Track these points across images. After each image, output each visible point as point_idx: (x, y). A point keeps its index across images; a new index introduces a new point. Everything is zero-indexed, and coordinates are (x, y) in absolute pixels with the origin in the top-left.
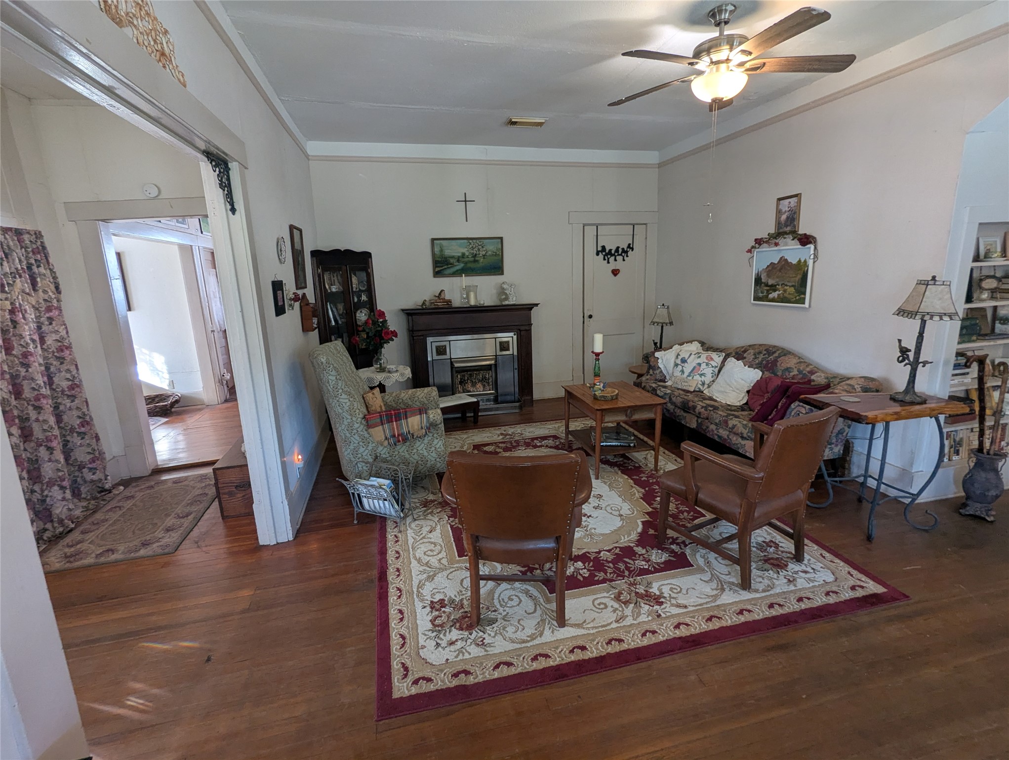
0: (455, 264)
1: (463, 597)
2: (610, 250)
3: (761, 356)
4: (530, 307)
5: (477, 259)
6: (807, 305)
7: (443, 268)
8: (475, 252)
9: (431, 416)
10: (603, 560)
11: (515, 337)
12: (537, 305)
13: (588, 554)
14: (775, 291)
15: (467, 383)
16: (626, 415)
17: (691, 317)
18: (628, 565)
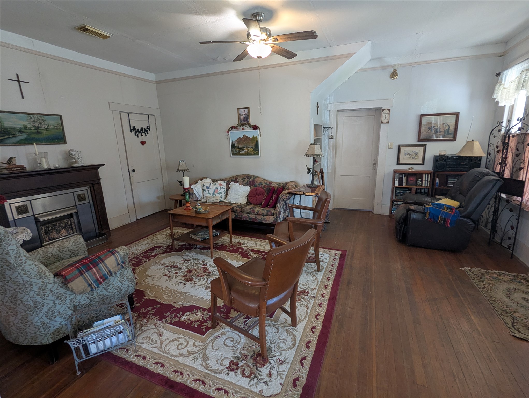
0: (17, 134)
2: (138, 129)
3: (246, 180)
4: (97, 167)
5: (39, 131)
6: (260, 156)
7: (4, 138)
8: (37, 125)
9: (121, 253)
11: (89, 190)
12: (103, 165)
14: (243, 150)
15: (52, 232)
17: (193, 166)
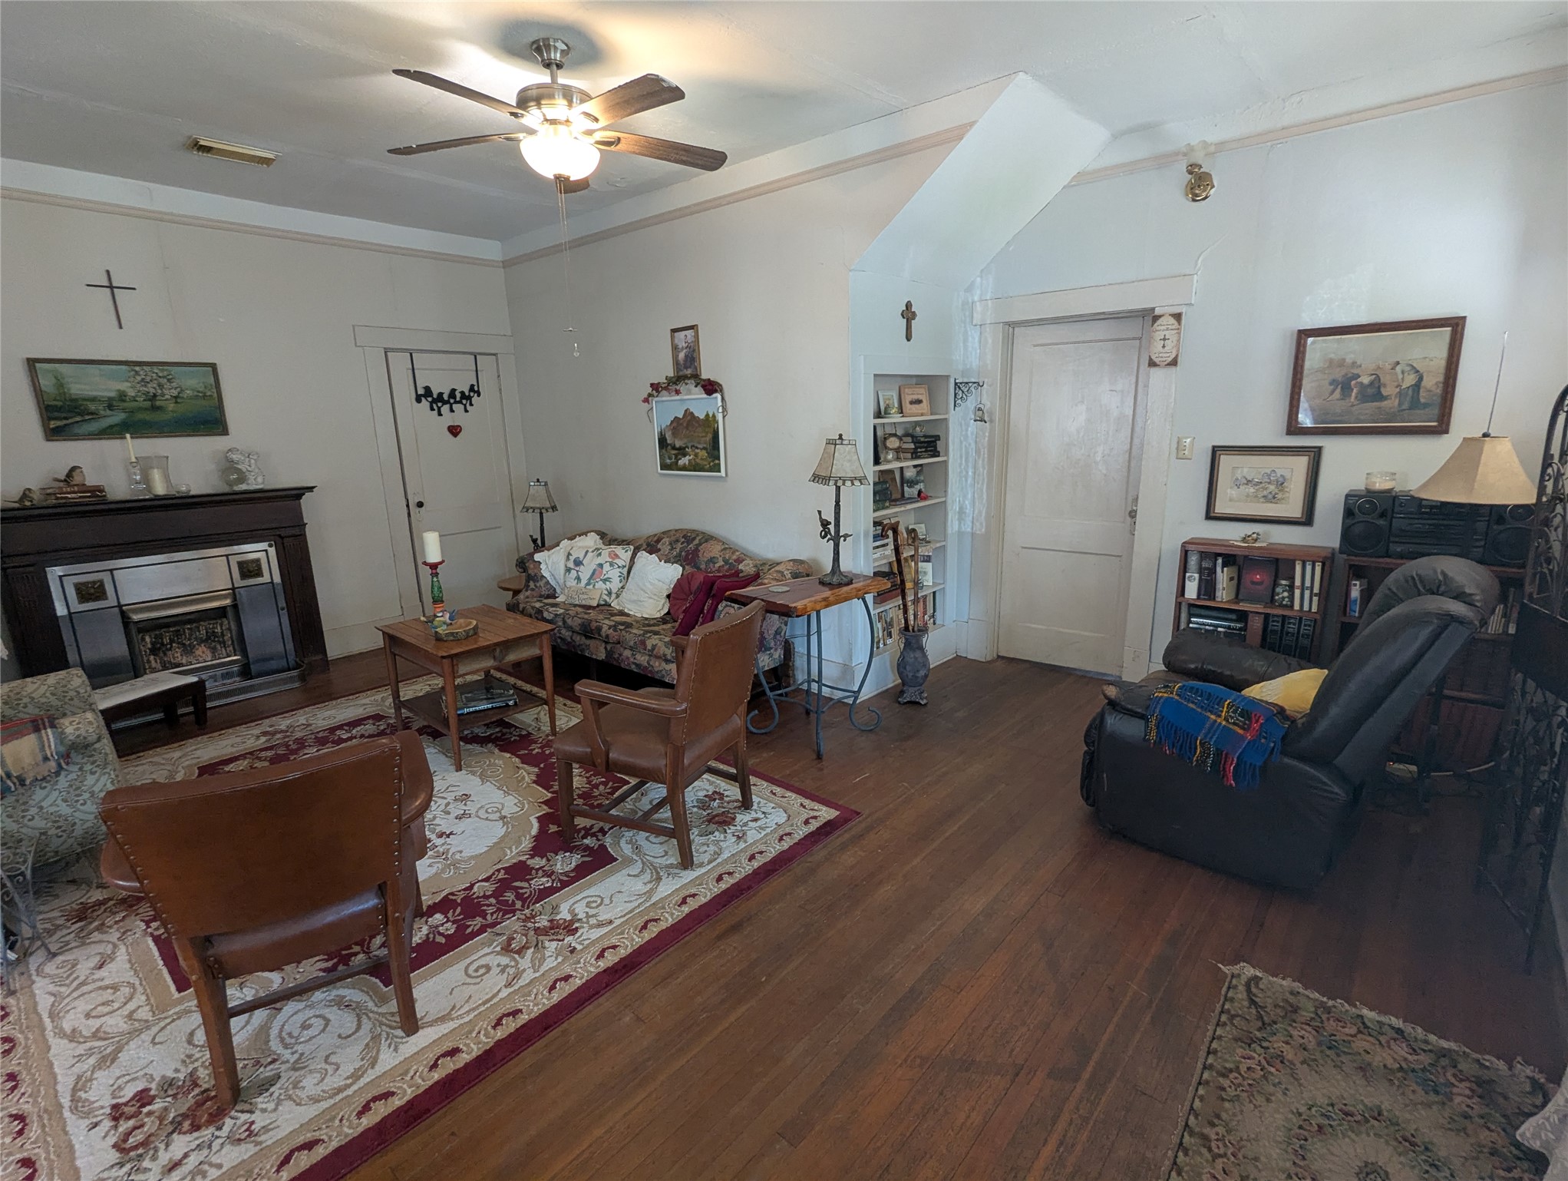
0: (102, 412)
1: (196, 1064)
2: (441, 394)
3: (679, 546)
4: (296, 494)
5: (158, 403)
6: (723, 473)
7: (70, 421)
8: (152, 391)
10: (478, 897)
11: (272, 551)
12: (311, 489)
13: (451, 897)
14: (685, 456)
15: (170, 649)
16: (495, 658)
17: (582, 497)
18: (521, 891)
